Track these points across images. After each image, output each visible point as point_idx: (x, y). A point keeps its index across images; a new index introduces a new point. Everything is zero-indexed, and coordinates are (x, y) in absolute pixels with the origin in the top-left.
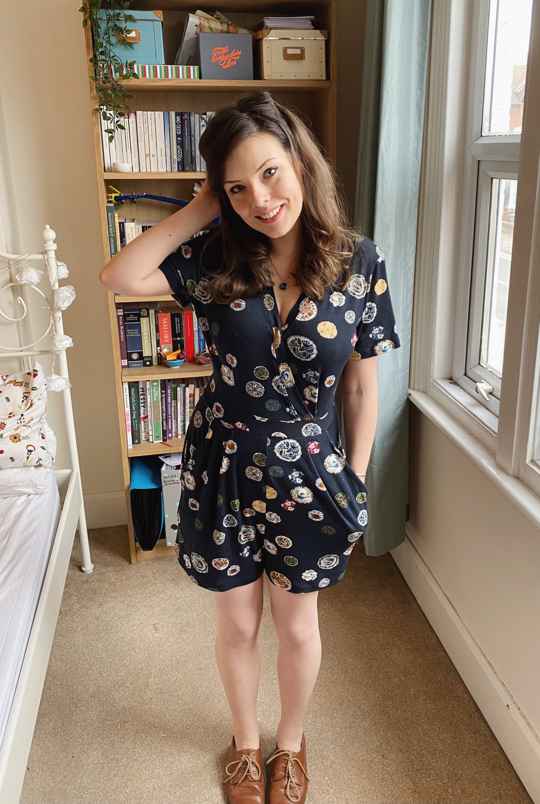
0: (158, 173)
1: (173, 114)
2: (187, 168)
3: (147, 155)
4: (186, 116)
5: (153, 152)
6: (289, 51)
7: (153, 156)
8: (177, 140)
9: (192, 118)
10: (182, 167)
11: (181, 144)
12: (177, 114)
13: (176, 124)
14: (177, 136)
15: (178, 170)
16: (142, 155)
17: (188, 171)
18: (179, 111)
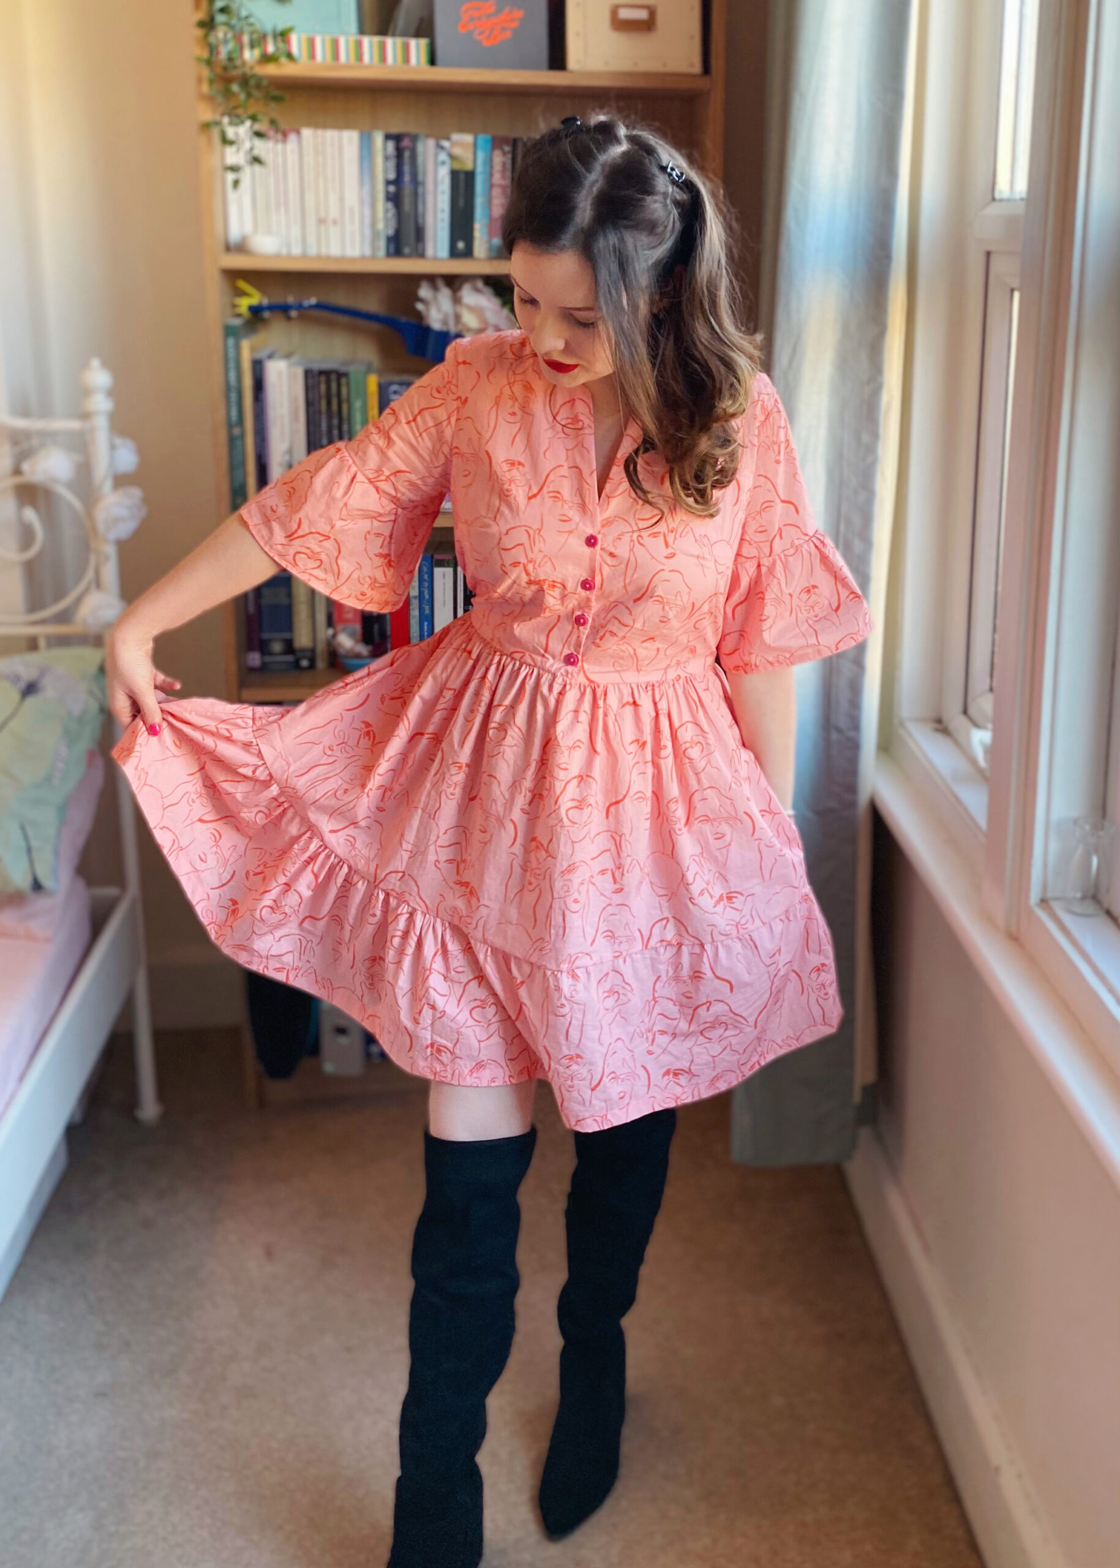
0: (342, 259)
1: (379, 138)
2: (407, 250)
3: (321, 221)
4: (406, 143)
5: (333, 213)
6: (625, 14)
7: (335, 222)
8: (387, 193)
9: (420, 147)
10: (396, 245)
11: (395, 199)
12: (388, 137)
13: (386, 158)
14: (388, 183)
15: (389, 255)
16: (311, 221)
17: (409, 256)
18: (395, 130)
